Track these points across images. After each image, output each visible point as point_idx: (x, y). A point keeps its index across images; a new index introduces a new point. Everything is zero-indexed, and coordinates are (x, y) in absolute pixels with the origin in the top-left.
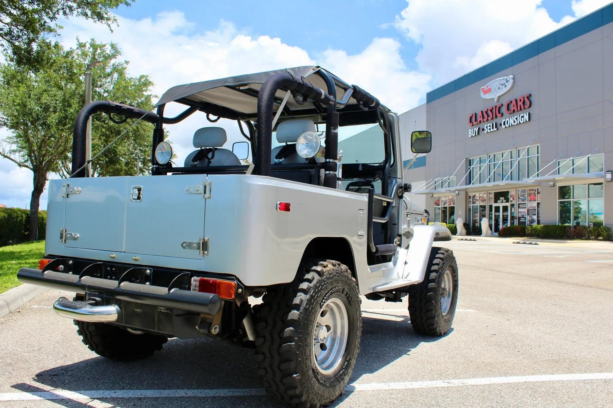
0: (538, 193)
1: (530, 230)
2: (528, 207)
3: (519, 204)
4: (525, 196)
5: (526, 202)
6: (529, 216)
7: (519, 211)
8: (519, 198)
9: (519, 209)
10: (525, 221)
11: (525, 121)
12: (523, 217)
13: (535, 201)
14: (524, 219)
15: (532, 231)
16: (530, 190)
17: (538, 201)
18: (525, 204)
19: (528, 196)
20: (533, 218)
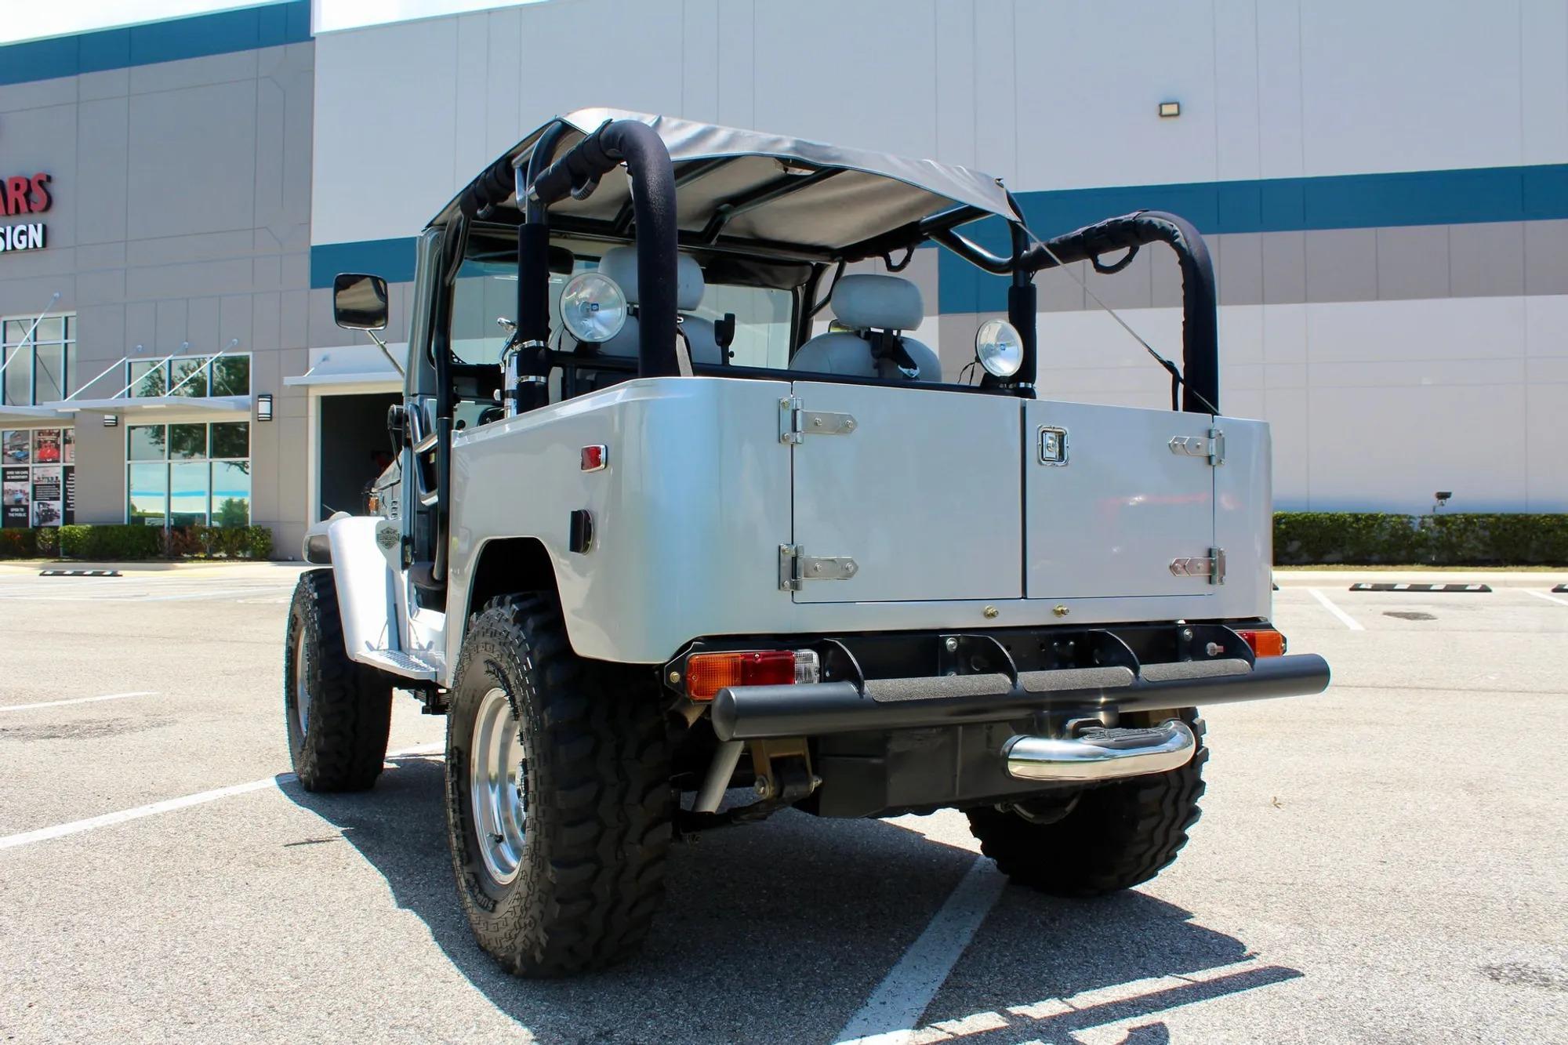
0: (66, 442)
1: (50, 539)
2: (36, 478)
3: (5, 470)
4: (26, 447)
5: (30, 465)
6: (36, 502)
7: (6, 488)
8: (4, 453)
9: (5, 483)
10: (24, 515)
11: (31, 246)
12: (18, 503)
13: (58, 461)
14: (22, 510)
15: (57, 540)
16: (40, 433)
17: (64, 462)
18: (27, 469)
19: (33, 447)
20: (51, 507)
